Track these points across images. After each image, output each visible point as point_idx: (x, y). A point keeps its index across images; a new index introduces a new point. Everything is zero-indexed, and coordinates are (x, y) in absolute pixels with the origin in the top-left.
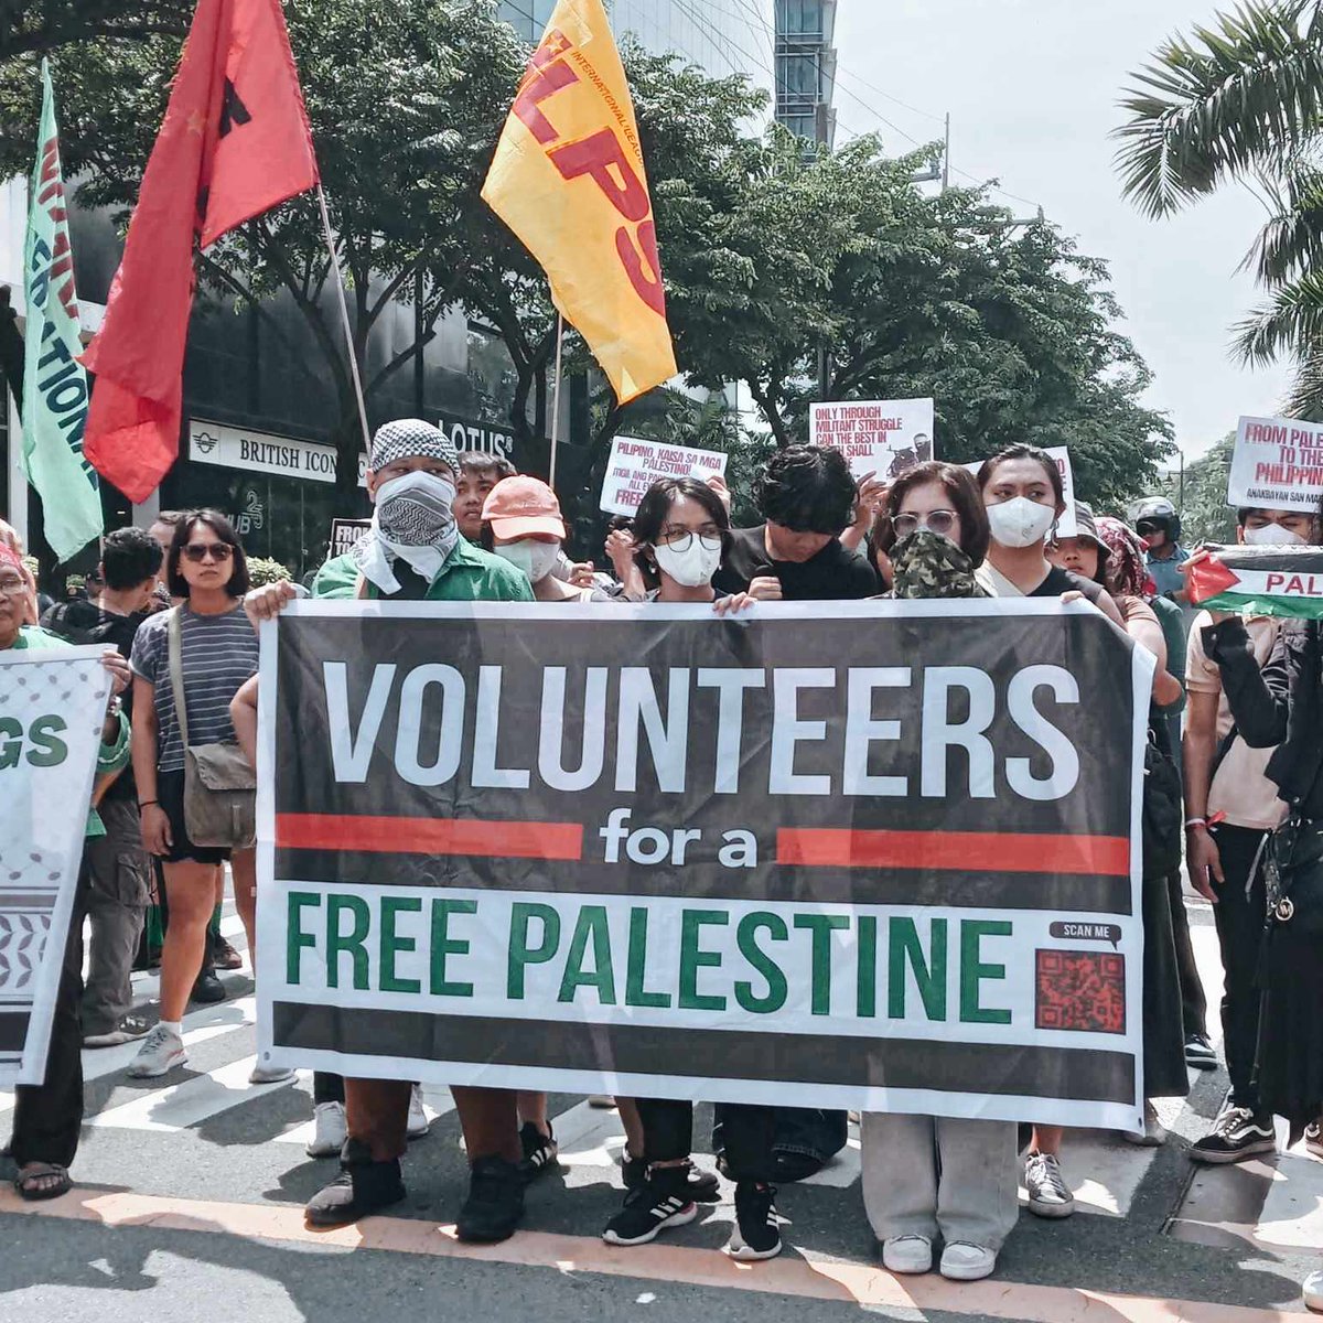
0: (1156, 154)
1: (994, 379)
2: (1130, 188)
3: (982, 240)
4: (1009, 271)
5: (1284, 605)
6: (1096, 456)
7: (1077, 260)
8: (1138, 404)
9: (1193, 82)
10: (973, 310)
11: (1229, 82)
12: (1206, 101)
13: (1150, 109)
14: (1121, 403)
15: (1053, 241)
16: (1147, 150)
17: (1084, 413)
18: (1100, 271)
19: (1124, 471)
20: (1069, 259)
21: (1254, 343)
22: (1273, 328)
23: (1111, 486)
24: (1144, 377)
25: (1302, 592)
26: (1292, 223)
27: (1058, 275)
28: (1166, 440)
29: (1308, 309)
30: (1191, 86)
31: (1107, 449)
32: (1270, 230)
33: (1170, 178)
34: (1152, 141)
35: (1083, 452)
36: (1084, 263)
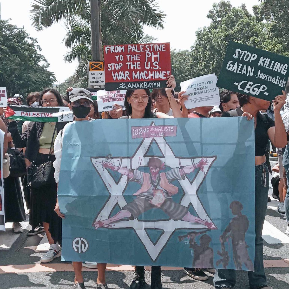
0: (38, 17)
1: (14, 64)
2: (33, 24)
3: (8, 32)
4: (15, 40)
5: (24, 118)
6: (39, 81)
7: (30, 38)
8: (48, 70)
9: (46, 2)
10: (6, 48)
11: (53, 3)
12: (49, 7)
13: (37, 7)
14: (44, 70)
15: (25, 33)
16: (36, 16)
17: (35, 72)
18: (35, 41)
19: (45, 85)
20: (29, 38)
21: (67, 58)
22: (71, 56)
23: (42, 88)
24: (48, 65)
25: (28, 116)
26: (71, 34)
27: (26, 41)
28: (54, 78)
29: (78, 52)
30: (45, 3)
31: (41, 80)
32: (67, 35)
33: (41, 23)
34: (37, 14)
35: (35, 80)
36: (32, 39)
